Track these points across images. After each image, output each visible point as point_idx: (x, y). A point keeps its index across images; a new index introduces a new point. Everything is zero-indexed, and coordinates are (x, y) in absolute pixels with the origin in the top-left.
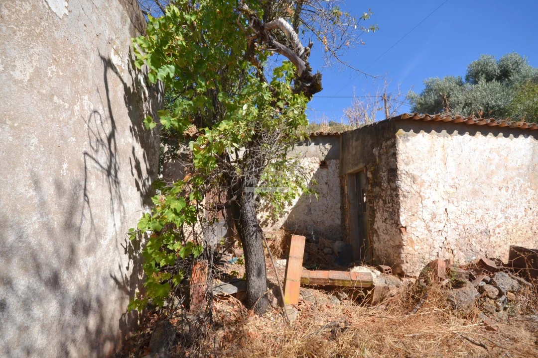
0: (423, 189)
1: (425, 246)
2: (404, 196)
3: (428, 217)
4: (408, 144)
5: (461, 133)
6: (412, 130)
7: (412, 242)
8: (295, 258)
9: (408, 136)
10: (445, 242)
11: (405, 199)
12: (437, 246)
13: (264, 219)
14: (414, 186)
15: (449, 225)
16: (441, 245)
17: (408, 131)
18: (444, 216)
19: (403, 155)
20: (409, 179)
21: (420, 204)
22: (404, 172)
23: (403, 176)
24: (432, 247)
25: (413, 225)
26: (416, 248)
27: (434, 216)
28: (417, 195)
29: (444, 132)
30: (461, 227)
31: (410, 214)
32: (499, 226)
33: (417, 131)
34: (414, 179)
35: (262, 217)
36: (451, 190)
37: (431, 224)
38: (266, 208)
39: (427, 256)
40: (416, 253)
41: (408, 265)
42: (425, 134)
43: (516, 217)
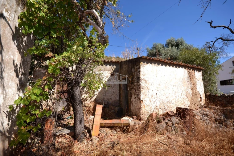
0: (149, 86)
1: (149, 108)
2: (142, 88)
3: (150, 97)
4: (144, 68)
5: (162, 65)
6: (146, 63)
7: (144, 106)
8: (98, 115)
9: (144, 65)
10: (156, 106)
11: (143, 90)
12: (153, 108)
13: (85, 97)
14: (146, 84)
15: (157, 99)
16: (155, 107)
17: (144, 63)
18: (156, 96)
19: (142, 72)
20: (144, 82)
21: (148, 91)
22: (142, 79)
23: (142, 80)
24: (151, 108)
25: (145, 100)
26: (146, 108)
27: (152, 96)
28: (147, 88)
29: (157, 64)
30: (161, 100)
31: (144, 95)
32: (173, 100)
33: (147, 63)
34: (146, 81)
35: (84, 97)
36: (159, 86)
37: (151, 99)
38: (87, 93)
39: (150, 112)
40: (146, 111)
41: (143, 115)
42: (150, 64)
43: (179, 96)
